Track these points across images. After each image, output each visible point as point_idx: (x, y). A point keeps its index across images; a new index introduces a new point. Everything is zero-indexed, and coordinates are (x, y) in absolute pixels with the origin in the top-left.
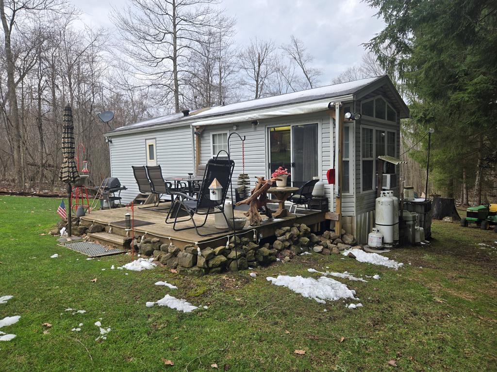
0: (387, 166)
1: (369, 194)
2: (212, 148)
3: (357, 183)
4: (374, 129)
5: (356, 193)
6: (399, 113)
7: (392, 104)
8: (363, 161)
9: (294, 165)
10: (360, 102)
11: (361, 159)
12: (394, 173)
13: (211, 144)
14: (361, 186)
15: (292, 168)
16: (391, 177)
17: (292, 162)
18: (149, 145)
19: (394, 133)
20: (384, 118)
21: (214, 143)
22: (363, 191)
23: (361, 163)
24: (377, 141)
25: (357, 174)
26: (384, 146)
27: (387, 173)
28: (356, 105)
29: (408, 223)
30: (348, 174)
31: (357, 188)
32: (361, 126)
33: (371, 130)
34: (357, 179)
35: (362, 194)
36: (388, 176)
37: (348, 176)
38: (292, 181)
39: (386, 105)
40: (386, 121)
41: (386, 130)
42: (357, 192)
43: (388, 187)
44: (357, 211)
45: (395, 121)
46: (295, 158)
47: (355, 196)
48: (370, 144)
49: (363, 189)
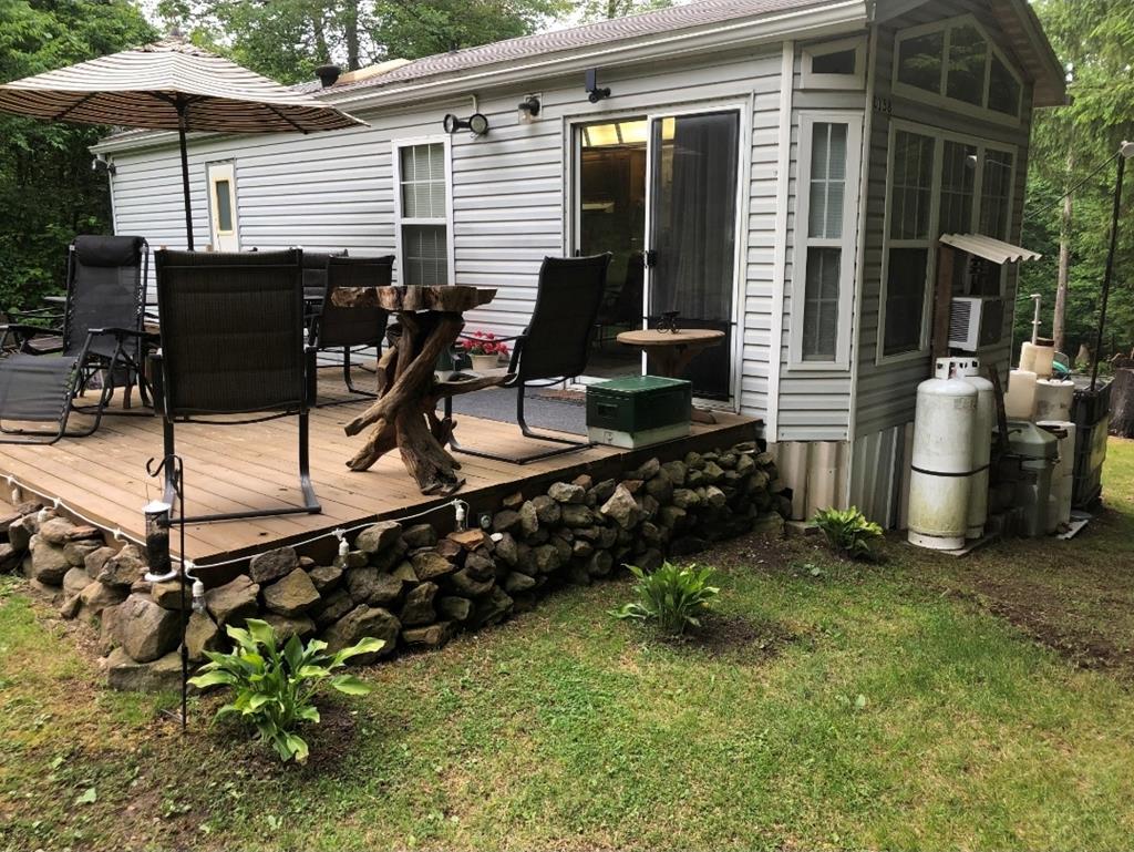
0: (973, 270)
1: (903, 367)
2: (396, 194)
3: (866, 329)
4: (940, 138)
5: (861, 362)
6: (1030, 84)
7: (1010, 50)
8: (893, 252)
9: (654, 258)
10: (895, 33)
11: (886, 243)
12: (997, 293)
13: (396, 182)
14: (880, 340)
15: (646, 271)
16: (985, 308)
17: (647, 248)
18: (218, 183)
19: (1007, 157)
20: (978, 103)
21: (404, 177)
22: (885, 354)
23: (884, 257)
24: (945, 182)
25: (867, 297)
26: (968, 199)
27: (974, 293)
28: (879, 44)
29: (1027, 465)
30: (836, 295)
31: (865, 346)
32: (894, 126)
33: (930, 141)
34: (867, 313)
35: (880, 367)
36: (976, 305)
37: (835, 304)
38: (645, 314)
39: (989, 52)
40: (982, 112)
41: (983, 144)
42: (865, 359)
43: (971, 343)
44: (858, 424)
45: (1015, 115)
46: (658, 237)
47: (853, 374)
48: (922, 192)
49: (885, 347)
